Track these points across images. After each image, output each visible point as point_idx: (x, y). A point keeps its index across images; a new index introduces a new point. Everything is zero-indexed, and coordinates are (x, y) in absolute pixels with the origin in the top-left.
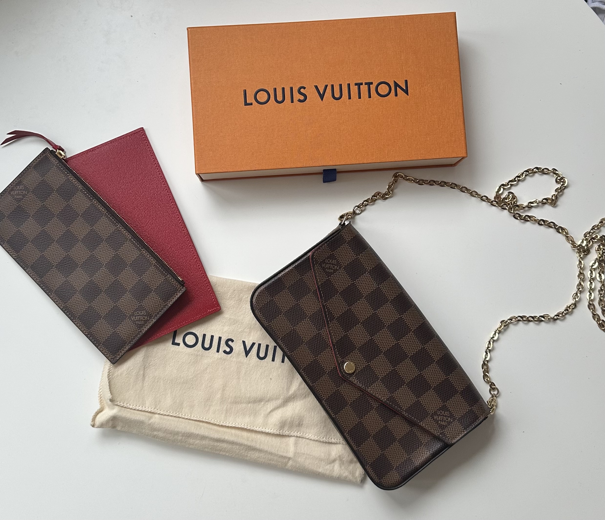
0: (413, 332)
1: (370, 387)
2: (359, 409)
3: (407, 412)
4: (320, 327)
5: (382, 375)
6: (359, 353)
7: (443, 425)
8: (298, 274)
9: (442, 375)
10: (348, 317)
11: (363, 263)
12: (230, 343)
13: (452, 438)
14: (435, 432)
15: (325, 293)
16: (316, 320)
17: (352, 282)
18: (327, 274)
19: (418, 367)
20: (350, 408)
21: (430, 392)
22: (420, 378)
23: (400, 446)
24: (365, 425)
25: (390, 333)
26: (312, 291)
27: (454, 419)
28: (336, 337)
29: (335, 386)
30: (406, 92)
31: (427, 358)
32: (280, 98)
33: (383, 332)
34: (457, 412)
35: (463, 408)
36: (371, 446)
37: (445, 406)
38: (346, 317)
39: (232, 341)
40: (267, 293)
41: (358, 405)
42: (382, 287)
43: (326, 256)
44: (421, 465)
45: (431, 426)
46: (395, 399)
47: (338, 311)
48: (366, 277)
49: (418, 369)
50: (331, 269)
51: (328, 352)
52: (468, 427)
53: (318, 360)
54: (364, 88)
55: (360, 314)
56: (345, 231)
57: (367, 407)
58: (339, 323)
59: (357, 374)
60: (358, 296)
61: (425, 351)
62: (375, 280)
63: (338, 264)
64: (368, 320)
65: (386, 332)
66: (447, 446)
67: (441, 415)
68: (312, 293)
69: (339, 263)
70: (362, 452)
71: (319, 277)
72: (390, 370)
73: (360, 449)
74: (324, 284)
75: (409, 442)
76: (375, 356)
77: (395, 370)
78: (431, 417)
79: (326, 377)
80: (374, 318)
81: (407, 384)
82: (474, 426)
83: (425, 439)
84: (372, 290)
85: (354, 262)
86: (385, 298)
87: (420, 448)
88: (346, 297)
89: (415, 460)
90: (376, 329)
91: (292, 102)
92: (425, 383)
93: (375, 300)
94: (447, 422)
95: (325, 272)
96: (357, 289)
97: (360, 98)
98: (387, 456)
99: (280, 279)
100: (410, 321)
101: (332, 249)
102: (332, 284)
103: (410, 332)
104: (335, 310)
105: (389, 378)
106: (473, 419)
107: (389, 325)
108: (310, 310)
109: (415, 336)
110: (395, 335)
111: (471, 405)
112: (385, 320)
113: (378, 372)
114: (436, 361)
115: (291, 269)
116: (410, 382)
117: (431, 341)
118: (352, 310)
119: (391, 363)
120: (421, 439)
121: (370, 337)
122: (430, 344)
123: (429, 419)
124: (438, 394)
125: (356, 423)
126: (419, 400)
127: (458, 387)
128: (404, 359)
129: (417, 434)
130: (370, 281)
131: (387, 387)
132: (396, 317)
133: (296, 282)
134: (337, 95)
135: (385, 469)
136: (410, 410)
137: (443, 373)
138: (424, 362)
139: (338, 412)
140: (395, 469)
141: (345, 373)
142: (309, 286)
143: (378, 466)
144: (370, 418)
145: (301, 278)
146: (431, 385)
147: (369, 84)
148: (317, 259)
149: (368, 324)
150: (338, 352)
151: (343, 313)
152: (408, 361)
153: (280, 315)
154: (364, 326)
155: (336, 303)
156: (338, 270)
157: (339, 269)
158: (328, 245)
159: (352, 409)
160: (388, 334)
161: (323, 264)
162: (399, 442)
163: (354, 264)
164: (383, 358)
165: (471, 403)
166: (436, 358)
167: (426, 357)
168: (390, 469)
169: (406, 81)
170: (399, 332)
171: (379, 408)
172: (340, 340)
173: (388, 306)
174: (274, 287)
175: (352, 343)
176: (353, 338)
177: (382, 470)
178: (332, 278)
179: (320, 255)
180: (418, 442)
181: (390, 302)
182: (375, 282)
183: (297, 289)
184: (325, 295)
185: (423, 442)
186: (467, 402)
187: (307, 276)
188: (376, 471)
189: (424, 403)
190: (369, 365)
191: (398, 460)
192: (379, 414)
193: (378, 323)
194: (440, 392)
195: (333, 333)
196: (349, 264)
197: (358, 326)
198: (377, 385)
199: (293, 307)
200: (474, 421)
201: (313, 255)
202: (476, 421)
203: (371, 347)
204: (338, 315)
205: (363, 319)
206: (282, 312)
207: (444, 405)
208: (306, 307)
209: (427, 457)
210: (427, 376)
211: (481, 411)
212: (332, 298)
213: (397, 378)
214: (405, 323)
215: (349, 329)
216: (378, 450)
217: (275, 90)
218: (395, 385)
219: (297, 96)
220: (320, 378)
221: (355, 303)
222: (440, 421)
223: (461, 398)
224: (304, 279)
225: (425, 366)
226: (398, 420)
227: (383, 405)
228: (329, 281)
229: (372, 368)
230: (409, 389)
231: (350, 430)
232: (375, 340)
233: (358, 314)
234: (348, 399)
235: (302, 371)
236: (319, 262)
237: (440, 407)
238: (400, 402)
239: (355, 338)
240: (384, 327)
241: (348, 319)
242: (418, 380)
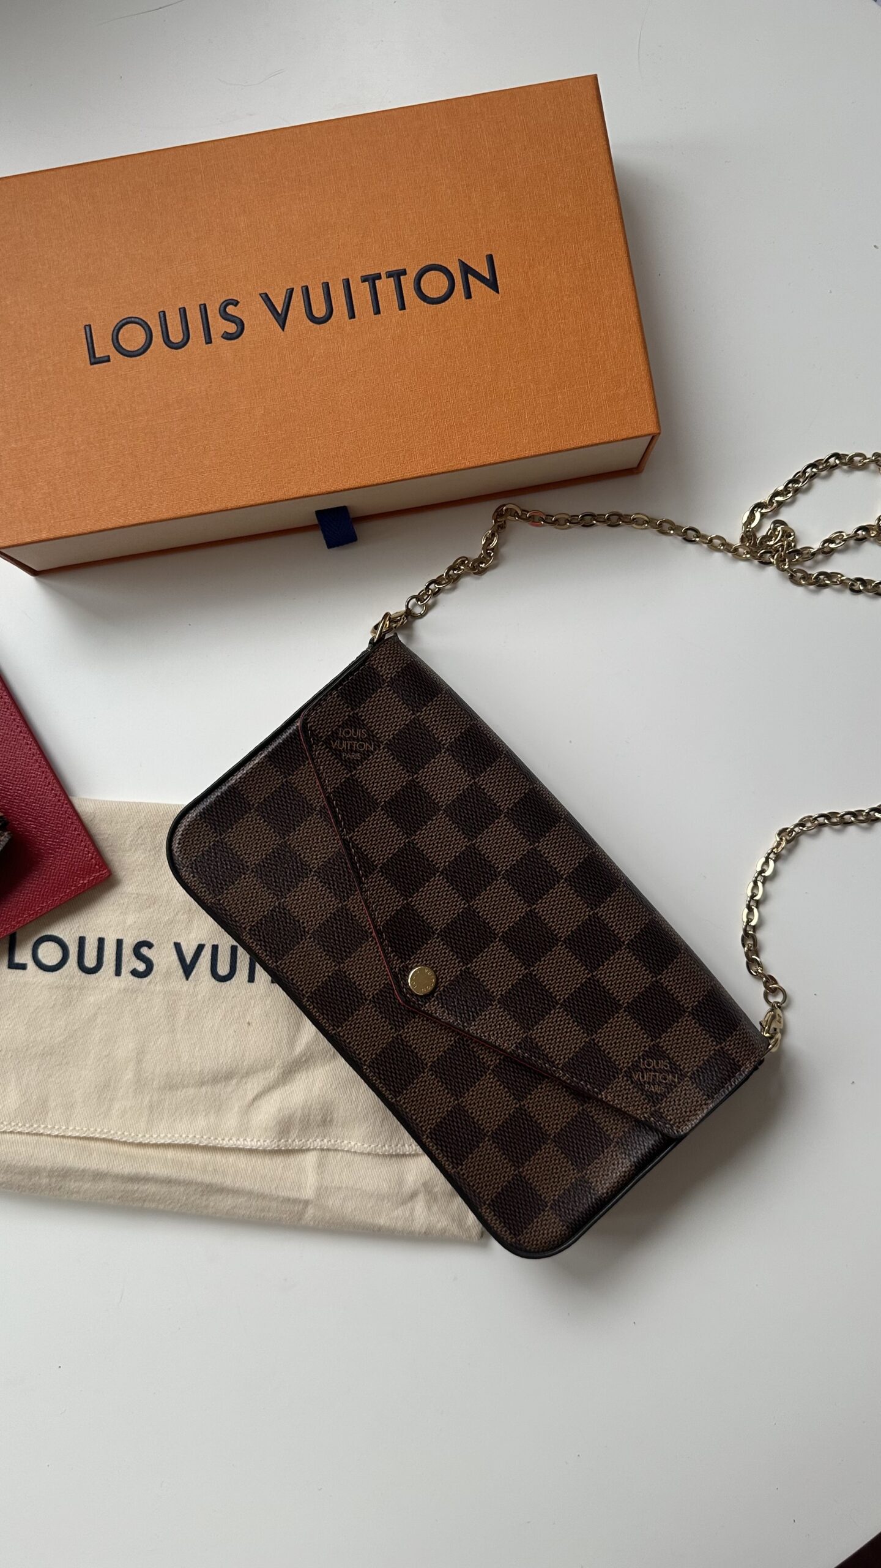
0: (566, 879)
1: (474, 1020)
2: (453, 1077)
3: (567, 1071)
4: (343, 892)
5: (502, 990)
6: (443, 945)
7: (656, 1093)
8: (277, 771)
9: (644, 974)
10: (408, 862)
11: (432, 730)
12: (144, 951)
13: (680, 1123)
14: (638, 1112)
15: (347, 811)
16: (332, 877)
17: (409, 776)
18: (346, 766)
19: (586, 961)
20: (432, 1075)
21: (618, 1017)
22: (591, 988)
23: (558, 1151)
24: (470, 1111)
25: (511, 890)
26: (318, 809)
27: (681, 1075)
28: (383, 913)
29: (391, 1029)
30: (493, 284)
31: (606, 938)
32: (176, 336)
33: (494, 888)
34: (686, 1059)
35: (702, 1048)
36: (489, 1159)
37: (658, 1046)
38: (404, 862)
39: (150, 945)
40: (207, 826)
41: (451, 1067)
42: (483, 780)
43: (339, 721)
44: (612, 1191)
45: (627, 1098)
46: (537, 1044)
47: (382, 851)
48: (442, 761)
49: (586, 966)
50: (356, 752)
51: (370, 950)
52: (717, 1091)
53: (345, 972)
54: (386, 287)
55: (435, 852)
56: (380, 655)
57: (472, 1069)
58: (386, 878)
59: (441, 994)
60: (427, 810)
61: (599, 923)
62: (463, 767)
63: (371, 737)
64: (457, 864)
65: (503, 887)
66: (668, 1142)
67: (650, 1070)
68: (317, 815)
69: (373, 736)
70: (468, 1177)
71: (326, 773)
72: (519, 975)
73: (461, 1170)
74: (342, 789)
75: (580, 1140)
76: (480, 947)
77: (531, 974)
78: (627, 1076)
79: (367, 1009)
80: (471, 856)
81: (561, 1004)
82: (730, 1089)
83: (614, 1128)
84: (459, 791)
85: (408, 730)
86: (491, 808)
87: (608, 1152)
88: (400, 814)
89: (597, 1181)
90: (477, 883)
91: (209, 340)
92: (605, 996)
93: (468, 814)
94: (666, 1084)
95: (341, 760)
96: (424, 793)
97: (377, 311)
98: (529, 1179)
99: (234, 788)
100: (557, 855)
101: (351, 704)
102: (362, 787)
103: (558, 882)
104: (374, 849)
105: (518, 996)
106: (728, 1071)
107: (507, 871)
108: (317, 855)
109: (571, 890)
110: (523, 892)
111: (720, 1039)
112: (496, 859)
113: (491, 984)
114: (628, 944)
115: (258, 763)
116: (568, 998)
117: (610, 897)
118: (417, 843)
119: (519, 958)
120: (607, 1130)
121: (465, 904)
122: (608, 905)
123: (621, 1081)
124: (639, 1019)
125: (449, 1109)
126: (594, 1040)
127: (686, 999)
128: (550, 946)
129: (597, 1118)
130: (452, 771)
131: (514, 1016)
132: (523, 850)
133: (275, 791)
134: (319, 311)
135: (527, 1210)
136: (574, 1064)
137: (646, 970)
138: (600, 948)
139: (402, 1089)
140: (551, 1208)
141: (413, 994)
142: (308, 798)
143: (510, 1205)
144: (481, 1093)
145: (286, 782)
146: (619, 1000)
147: (397, 275)
148: (315, 730)
149: (459, 873)
150: (391, 947)
151: (394, 855)
152: (560, 950)
153: (244, 874)
154: (447, 879)
155: (375, 832)
156: (372, 752)
157: (375, 749)
158: (342, 693)
159: (436, 1077)
160: (506, 891)
161: (334, 742)
162: (555, 1142)
163: (409, 734)
164: (501, 949)
165: (719, 1034)
166: (626, 936)
167: (602, 936)
168: (539, 1209)
169: (490, 258)
170: (534, 883)
171: (501, 1068)
172: (394, 917)
173: (502, 826)
174: (220, 809)
175: (423, 921)
176: (425, 911)
177: (519, 1213)
178: (360, 773)
179: (323, 720)
180: (601, 1137)
181: (505, 816)
182: (464, 772)
183: (279, 808)
184: (347, 816)
185: (612, 1137)
186: (710, 1031)
187: (302, 773)
188: (504, 1218)
189: (607, 1044)
190: (469, 968)
191: (556, 1186)
192: (503, 1082)
193: (482, 868)
194: (643, 1016)
195: (374, 903)
196: (397, 735)
197: (434, 881)
198: (490, 1014)
199: (273, 852)
200: (729, 1076)
201: (304, 724)
202: (734, 1076)
203: (469, 926)
204: (383, 859)
205: (445, 862)
206: (247, 866)
207: (654, 1045)
208: (307, 849)
209: (625, 1172)
210: (608, 981)
211: (745, 1050)
212: (365, 821)
213: (539, 993)
214: (546, 861)
215: (413, 889)
216: (507, 1168)
217: (163, 316)
218: (533, 1009)
219: (219, 326)
220: (352, 1013)
221: (422, 826)
222: (649, 1083)
223: (695, 1023)
224: (294, 783)
225: (602, 957)
226: (550, 1091)
227: (509, 1059)
228: (353, 780)
229: (477, 975)
230: (567, 1015)
231: (434, 1129)
232: (477, 908)
233: (431, 852)
234: (426, 1055)
235: (308, 1001)
236: (321, 737)
237: (646, 1051)
238: (550, 1048)
239: (429, 910)
240: (496, 876)
241: (409, 867)
242: (587, 991)
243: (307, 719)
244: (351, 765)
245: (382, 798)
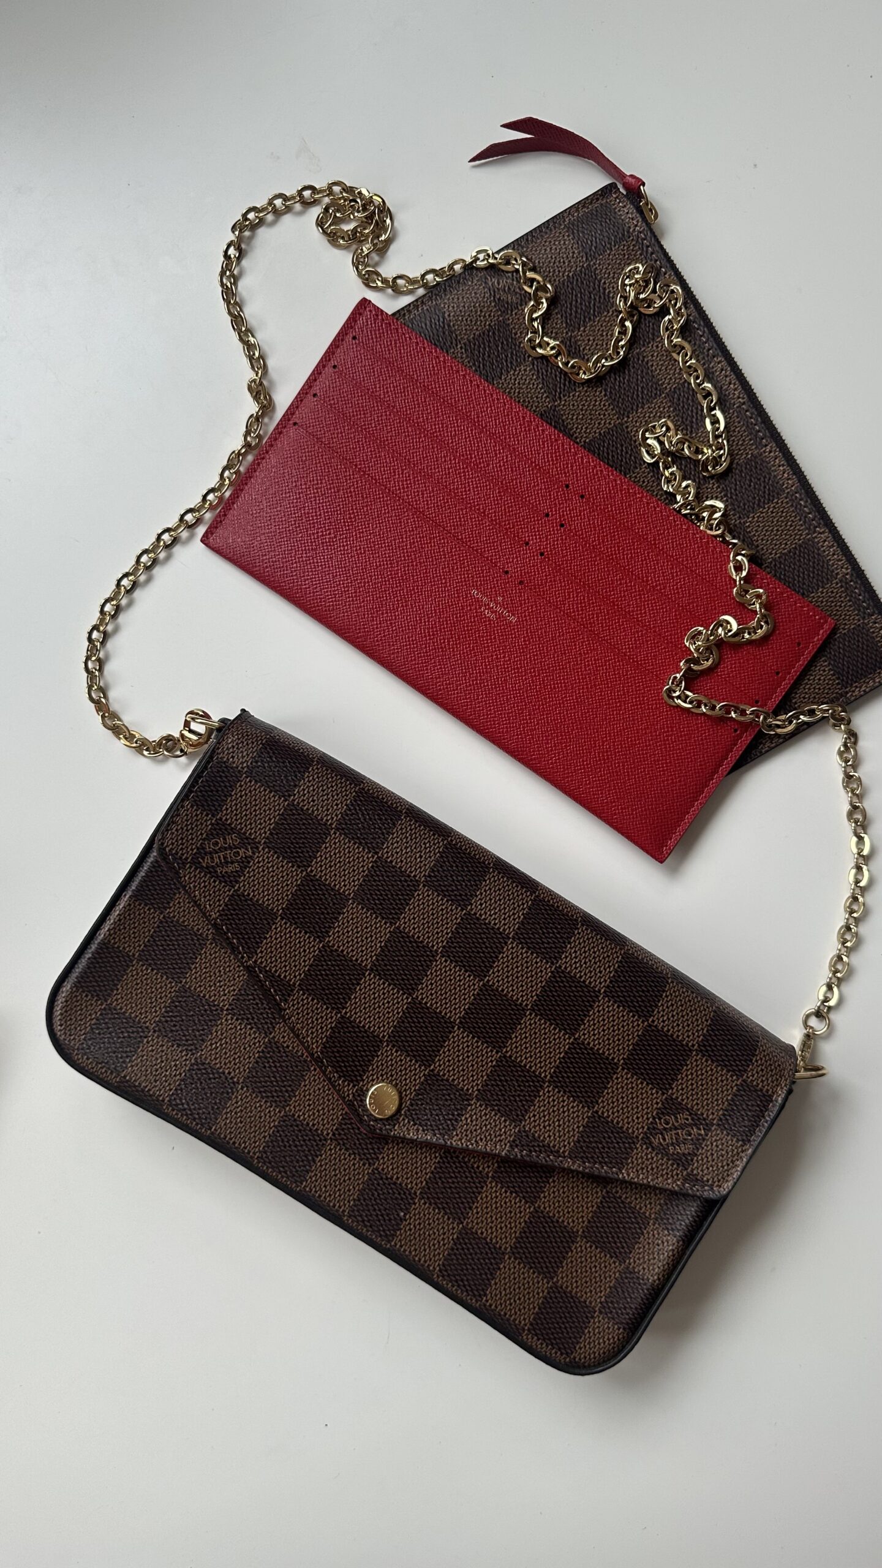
0: (514, 938)
1: (454, 1129)
2: (449, 1198)
3: (576, 1157)
4: (266, 1023)
5: (477, 1085)
6: (397, 1051)
7: (684, 1154)
8: (149, 909)
9: (632, 1022)
10: (329, 970)
11: (313, 811)
13: (719, 1181)
14: (669, 1181)
15: (241, 934)
16: (248, 1009)
17: (302, 872)
18: (225, 882)
19: (563, 1025)
20: (425, 1203)
21: (617, 1078)
22: (577, 1053)
23: (591, 1247)
24: (479, 1231)
25: (455, 967)
26: (210, 937)
27: (707, 1125)
28: (317, 1036)
29: (364, 1165)
31: (578, 991)
33: (436, 971)
34: (708, 1105)
35: (722, 1087)
36: (515, 1279)
37: (672, 1099)
38: (325, 970)
40: (87, 996)
41: (445, 1188)
42: (387, 852)
43: (201, 834)
44: (663, 1276)
45: (652, 1169)
46: (534, 1136)
47: (295, 966)
48: (335, 843)
49: (565, 1029)
50: (232, 863)
51: (315, 1080)
52: (752, 1132)
53: (294, 1115)
55: (357, 948)
56: (227, 744)
57: (469, 1182)
58: (309, 995)
59: (409, 1110)
60: (334, 904)
61: (565, 977)
62: (360, 843)
63: (246, 841)
64: (386, 956)
65: (445, 966)
66: (710, 1207)
68: (211, 944)
69: (247, 838)
70: (496, 1307)
71: (205, 897)
72: (492, 1061)
73: (487, 1301)
74: (229, 910)
75: (613, 1228)
76: (439, 1041)
77: (505, 1057)
78: (646, 1143)
79: (330, 1150)
80: (399, 942)
81: (549, 1081)
82: (766, 1124)
83: (649, 1207)
84: (364, 871)
85: (285, 819)
86: (406, 881)
87: (648, 1233)
88: (304, 918)
89: (644, 1269)
90: (414, 970)
92: (596, 1058)
93: (381, 895)
94: (692, 1140)
95: (217, 877)
96: (325, 885)
98: (567, 1287)
99: (104, 944)
100: (495, 913)
101: (211, 810)
102: (251, 900)
103: (506, 943)
104: (285, 966)
105: (497, 1085)
106: (758, 1106)
107: (444, 947)
108: (224, 990)
109: (522, 948)
110: (470, 966)
111: (740, 1071)
112: (428, 937)
113: (463, 1081)
114: (605, 992)
115: (124, 907)
116: (555, 1072)
117: (570, 943)
118: (334, 945)
119: (487, 1042)
120: (641, 1208)
121: (407, 998)
122: (570, 954)
123: (640, 1152)
124: (642, 1074)
125: (455, 1236)
126: (597, 1112)
127: (688, 1037)
128: (517, 1019)
129: (626, 1198)
130: (349, 852)
131: (499, 1110)
132: (456, 918)
133: (155, 932)
135: (574, 1322)
136: (581, 1147)
137: (633, 1016)
138: (574, 1006)
139: (395, 1230)
140: (601, 1312)
141: (376, 1120)
142: (196, 928)
143: (553, 1323)
144: (487, 1208)
145: (164, 917)
146: (613, 1059)
148: (177, 853)
149: (391, 965)
150: (337, 1072)
151: (311, 966)
152: (530, 1020)
153: (146, 1037)
154: (379, 975)
155: (281, 947)
156: (251, 857)
157: (254, 853)
158: (195, 801)
159: (430, 1204)
160: (450, 970)
162: (586, 1237)
163: (288, 824)
164: (463, 1038)
165: (737, 1066)
166: (600, 983)
167: (573, 992)
168: (587, 1317)
170: (478, 952)
171: (501, 1172)
172: (331, 1037)
173: (424, 898)
174: (97, 972)
175: (366, 1032)
176: (365, 1019)
177: (566, 1328)
178: (244, 886)
179: (182, 839)
180: (635, 1218)
181: (424, 886)
182: (364, 849)
183: (165, 950)
184: (243, 938)
185: (647, 1215)
186: (726, 1066)
187: (179, 903)
188: (550, 1339)
189: (613, 1113)
190: (433, 1070)
191: (600, 1286)
192: (508, 1187)
193: (415, 952)
194: (645, 1069)
195: (303, 1028)
196: (274, 829)
197: (365, 982)
198: (471, 1116)
199: (173, 1002)
200: (761, 1111)
201: (162, 850)
202: (767, 1110)
203: (419, 1022)
204: (300, 975)
205: (371, 957)
206: (147, 1028)
207: (666, 1099)
208: (210, 986)
209: (673, 1250)
210: (594, 1040)
212: (266, 938)
213: (520, 1076)
214: (485, 924)
215: (344, 998)
216: (538, 1282)
218: (519, 1096)
220: (314, 1161)
221: (333, 923)
222: (672, 1144)
223: (707, 1061)
224: (174, 917)
225: (579, 1015)
226: (564, 1182)
227: (505, 1162)
228: (238, 896)
229: (444, 1075)
230: (559, 1092)
231: (444, 1265)
232: (422, 999)
233: (353, 951)
234: (411, 1182)
235: (259, 1162)
236: (187, 858)
237: (659, 1109)
238: (549, 1136)
239: (369, 1017)
240: (433, 956)
241: (332, 975)
242: (574, 1058)
243: (162, 844)
244: (230, 880)
245: (278, 905)
